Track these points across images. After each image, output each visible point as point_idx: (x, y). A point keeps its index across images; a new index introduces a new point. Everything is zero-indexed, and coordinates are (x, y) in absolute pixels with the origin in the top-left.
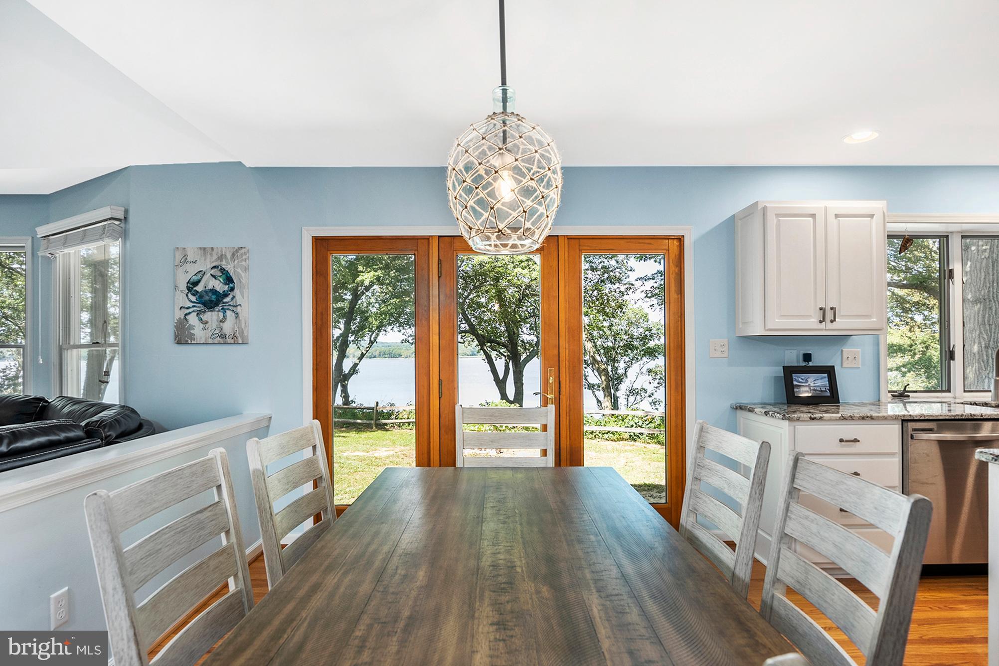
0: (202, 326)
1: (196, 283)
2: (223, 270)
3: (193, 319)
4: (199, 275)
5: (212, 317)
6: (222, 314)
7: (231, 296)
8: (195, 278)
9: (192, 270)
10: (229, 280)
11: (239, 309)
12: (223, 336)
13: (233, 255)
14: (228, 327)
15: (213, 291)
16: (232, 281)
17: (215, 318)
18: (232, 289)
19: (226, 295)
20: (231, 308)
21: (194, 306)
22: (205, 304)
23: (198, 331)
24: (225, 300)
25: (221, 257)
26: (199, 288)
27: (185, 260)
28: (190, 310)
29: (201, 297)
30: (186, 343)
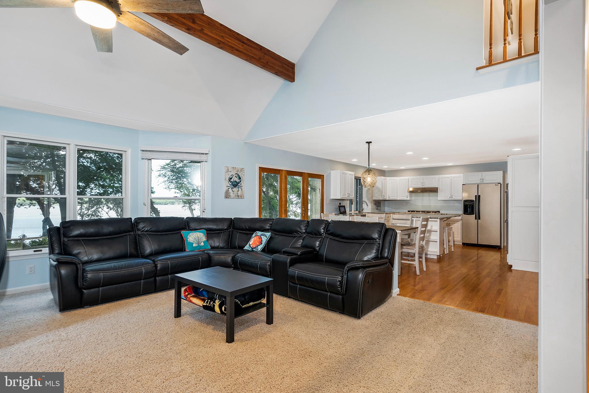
0: (233, 192)
1: (231, 179)
2: (238, 175)
3: (230, 190)
4: (232, 176)
5: (235, 189)
6: (238, 189)
7: (240, 183)
8: (231, 177)
9: (230, 174)
10: (240, 178)
11: (242, 188)
12: (238, 196)
13: (241, 170)
14: (240, 193)
15: (236, 181)
16: (241, 179)
17: (236, 190)
18: (241, 181)
19: (239, 183)
20: (240, 187)
21: (230, 186)
22: (233, 185)
23: (232, 194)
24: (239, 185)
25: (238, 171)
26: (232, 180)
27: (228, 171)
28: (229, 187)
29: (232, 183)
30: (228, 198)
